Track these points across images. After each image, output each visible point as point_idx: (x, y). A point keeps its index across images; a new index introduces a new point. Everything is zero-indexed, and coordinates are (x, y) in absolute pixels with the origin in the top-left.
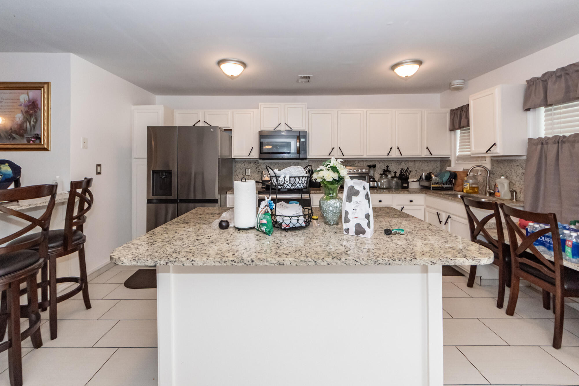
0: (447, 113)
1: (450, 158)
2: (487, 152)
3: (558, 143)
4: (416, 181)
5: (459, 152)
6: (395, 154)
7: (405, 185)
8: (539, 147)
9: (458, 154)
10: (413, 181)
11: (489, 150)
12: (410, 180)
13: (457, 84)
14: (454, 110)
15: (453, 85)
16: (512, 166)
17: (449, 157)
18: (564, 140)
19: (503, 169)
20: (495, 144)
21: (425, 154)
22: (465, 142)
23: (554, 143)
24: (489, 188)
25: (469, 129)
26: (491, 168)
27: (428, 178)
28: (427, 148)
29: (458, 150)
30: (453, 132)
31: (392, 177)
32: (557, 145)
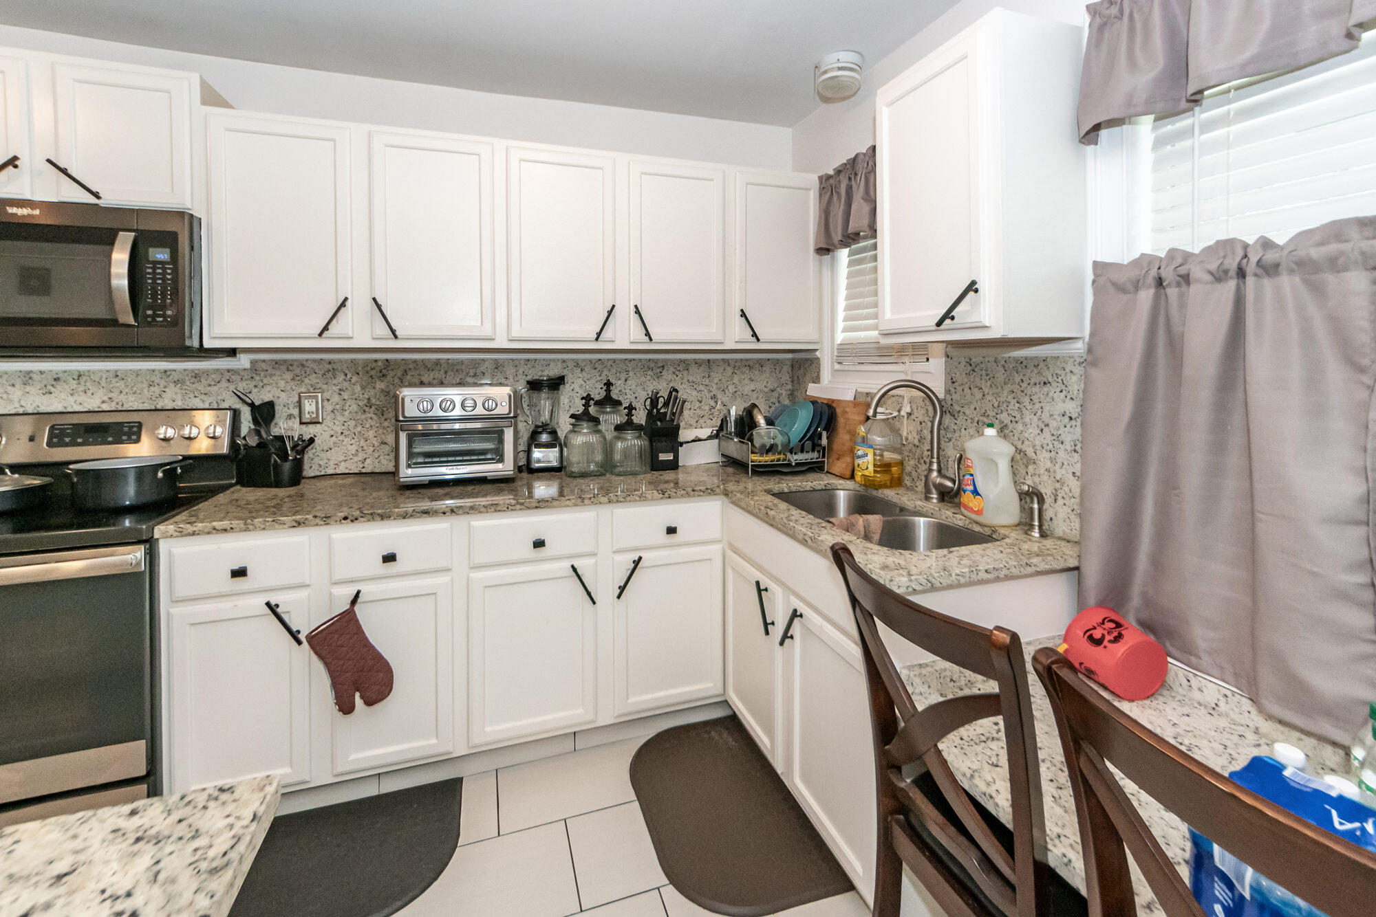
0: (810, 190)
1: (818, 353)
2: (939, 324)
3: (1241, 273)
4: (710, 438)
5: (845, 330)
6: (624, 335)
7: (664, 457)
8: (1146, 296)
9: (840, 337)
10: (698, 440)
11: (948, 315)
12: (685, 434)
13: (840, 69)
14: (829, 177)
15: (825, 72)
16: (1024, 385)
17: (816, 350)
18: (1270, 257)
19: (989, 398)
20: (972, 287)
21: (735, 337)
22: (861, 295)
23: (1219, 276)
24: (939, 471)
25: (875, 247)
26: (948, 392)
27: (746, 425)
28: (743, 314)
29: (840, 325)
30: (827, 258)
31: (618, 428)
32: (1232, 284)
